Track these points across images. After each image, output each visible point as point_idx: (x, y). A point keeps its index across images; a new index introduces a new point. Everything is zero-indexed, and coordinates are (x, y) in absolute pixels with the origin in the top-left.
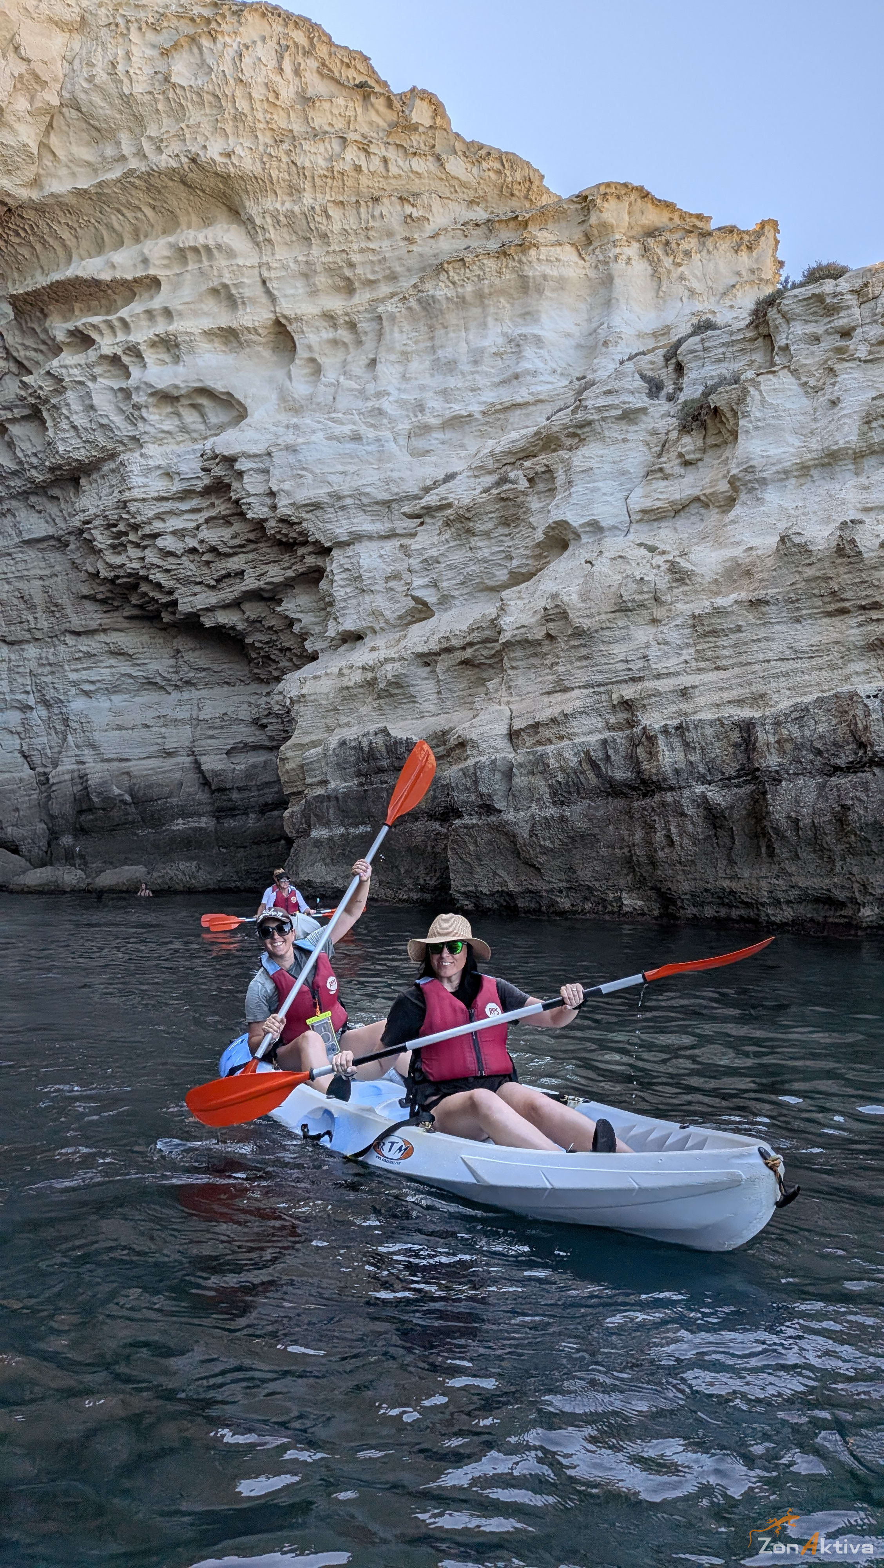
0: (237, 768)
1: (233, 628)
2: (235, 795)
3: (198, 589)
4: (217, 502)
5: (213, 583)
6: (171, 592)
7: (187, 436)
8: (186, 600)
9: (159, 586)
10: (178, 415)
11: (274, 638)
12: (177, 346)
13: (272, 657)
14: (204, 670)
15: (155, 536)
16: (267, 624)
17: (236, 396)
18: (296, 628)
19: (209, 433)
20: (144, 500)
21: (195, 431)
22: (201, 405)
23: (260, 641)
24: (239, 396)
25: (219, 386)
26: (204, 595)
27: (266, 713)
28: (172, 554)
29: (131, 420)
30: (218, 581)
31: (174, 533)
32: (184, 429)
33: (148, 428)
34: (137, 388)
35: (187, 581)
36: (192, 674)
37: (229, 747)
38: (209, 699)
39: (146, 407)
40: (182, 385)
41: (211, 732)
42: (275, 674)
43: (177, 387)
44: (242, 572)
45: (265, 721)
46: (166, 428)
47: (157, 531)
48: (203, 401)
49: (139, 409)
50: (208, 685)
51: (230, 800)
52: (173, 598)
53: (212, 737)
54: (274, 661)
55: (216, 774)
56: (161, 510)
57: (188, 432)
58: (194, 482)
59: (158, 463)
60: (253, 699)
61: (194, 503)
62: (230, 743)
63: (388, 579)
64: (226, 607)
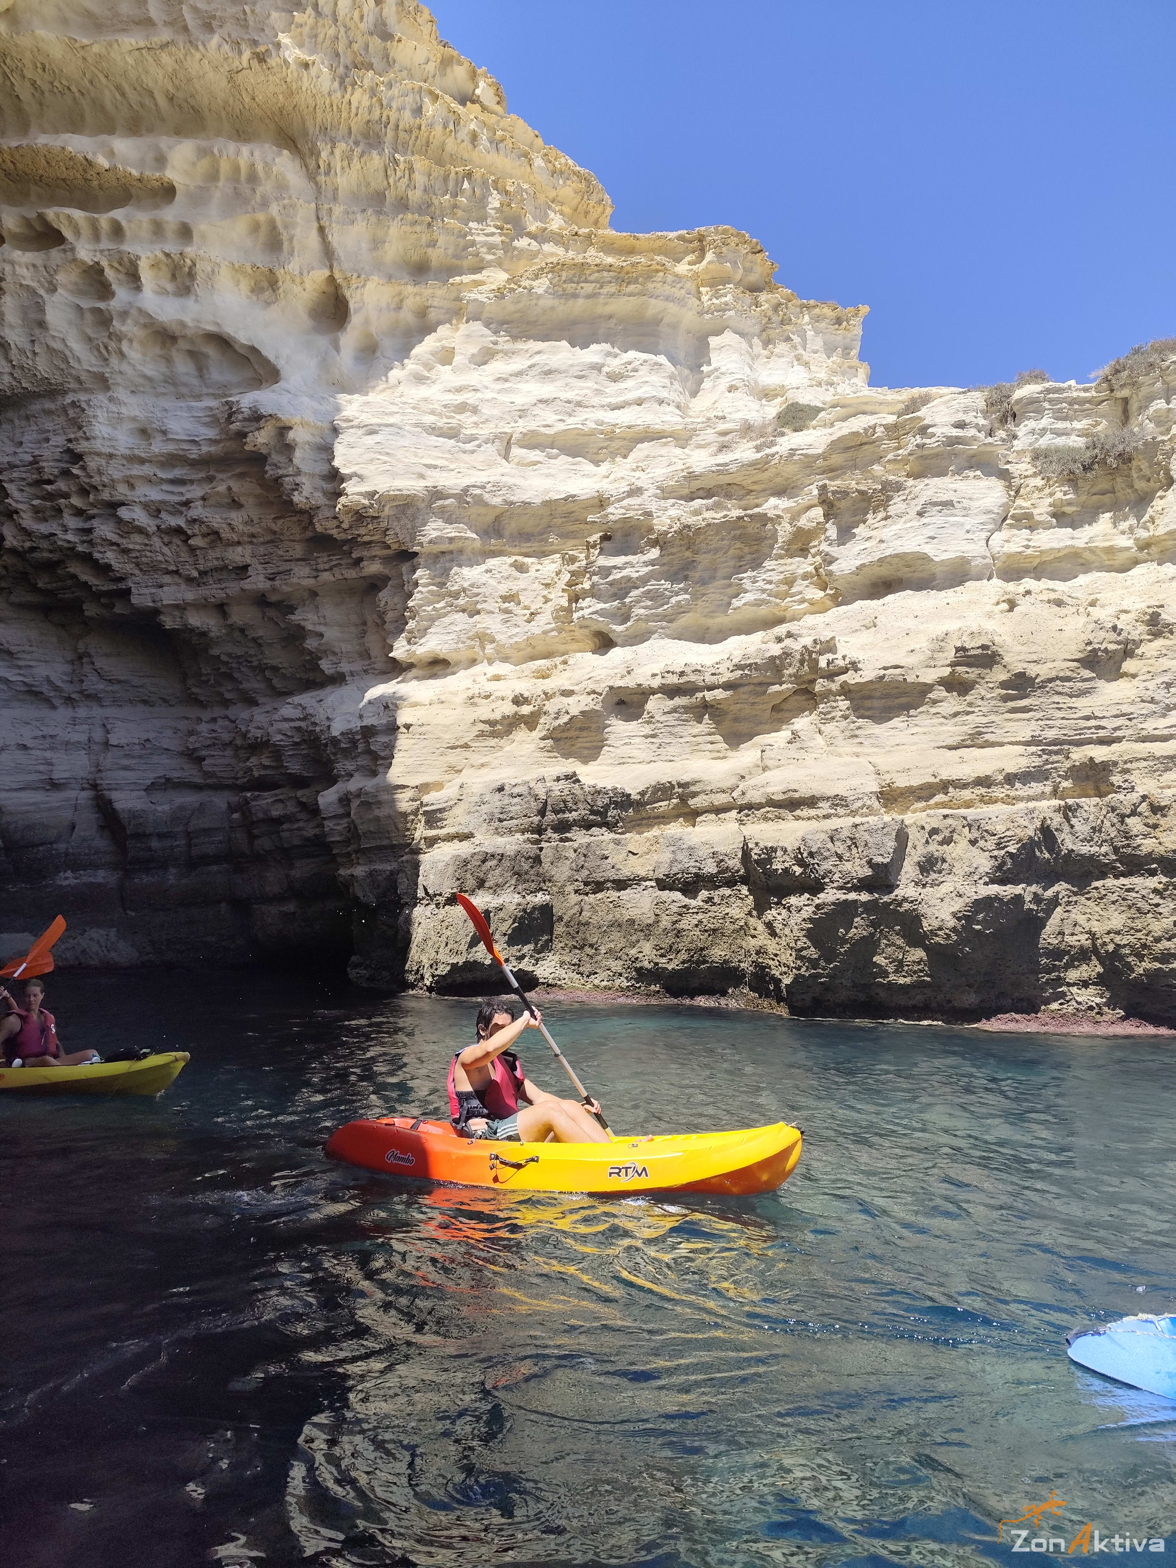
0: (159, 808)
1: (204, 634)
2: (155, 844)
3: (167, 579)
4: (220, 476)
5: (195, 574)
6: (121, 579)
7: (171, 388)
8: (146, 591)
9: (104, 569)
10: (169, 360)
11: (252, 652)
12: (191, 275)
13: (236, 675)
14: (119, 682)
15: (114, 506)
16: (252, 634)
17: (265, 353)
18: (311, 644)
19: (205, 390)
20: (111, 456)
21: (185, 385)
22: (206, 356)
23: (229, 655)
24: (268, 353)
25: (242, 336)
26: (173, 588)
27: (209, 742)
28: (141, 531)
29: (102, 353)
30: (203, 573)
31: (146, 506)
32: (171, 380)
33: (125, 367)
34: (124, 315)
35: (154, 568)
36: (101, 686)
37: (149, 782)
38: (123, 720)
39: (131, 341)
40: (190, 324)
41: (125, 762)
42: (228, 696)
43: (182, 324)
44: (245, 568)
45: (204, 753)
46: (149, 372)
47: (122, 498)
48: (211, 351)
49: (120, 340)
50: (117, 702)
51: (150, 849)
52: (122, 586)
53: (126, 768)
54: (235, 680)
55: (134, 814)
56: (134, 472)
57: (175, 384)
58: (185, 446)
59: (133, 414)
60: (183, 725)
61: (177, 473)
62: (150, 777)
63: (505, 599)
64: (201, 606)
